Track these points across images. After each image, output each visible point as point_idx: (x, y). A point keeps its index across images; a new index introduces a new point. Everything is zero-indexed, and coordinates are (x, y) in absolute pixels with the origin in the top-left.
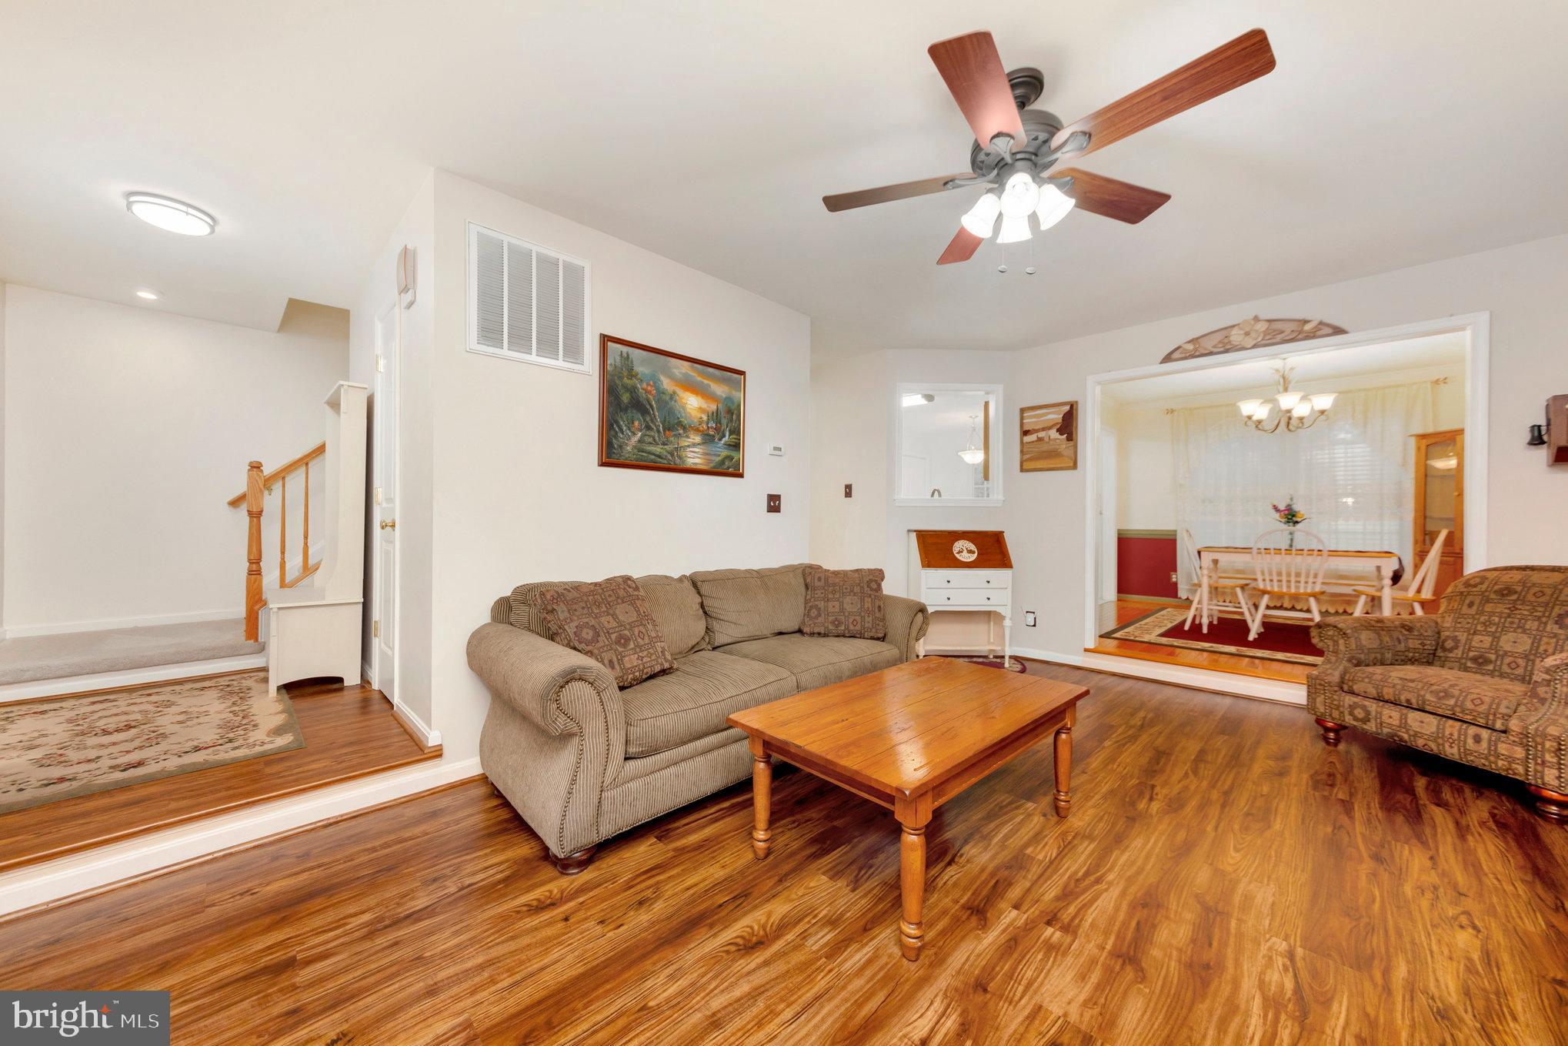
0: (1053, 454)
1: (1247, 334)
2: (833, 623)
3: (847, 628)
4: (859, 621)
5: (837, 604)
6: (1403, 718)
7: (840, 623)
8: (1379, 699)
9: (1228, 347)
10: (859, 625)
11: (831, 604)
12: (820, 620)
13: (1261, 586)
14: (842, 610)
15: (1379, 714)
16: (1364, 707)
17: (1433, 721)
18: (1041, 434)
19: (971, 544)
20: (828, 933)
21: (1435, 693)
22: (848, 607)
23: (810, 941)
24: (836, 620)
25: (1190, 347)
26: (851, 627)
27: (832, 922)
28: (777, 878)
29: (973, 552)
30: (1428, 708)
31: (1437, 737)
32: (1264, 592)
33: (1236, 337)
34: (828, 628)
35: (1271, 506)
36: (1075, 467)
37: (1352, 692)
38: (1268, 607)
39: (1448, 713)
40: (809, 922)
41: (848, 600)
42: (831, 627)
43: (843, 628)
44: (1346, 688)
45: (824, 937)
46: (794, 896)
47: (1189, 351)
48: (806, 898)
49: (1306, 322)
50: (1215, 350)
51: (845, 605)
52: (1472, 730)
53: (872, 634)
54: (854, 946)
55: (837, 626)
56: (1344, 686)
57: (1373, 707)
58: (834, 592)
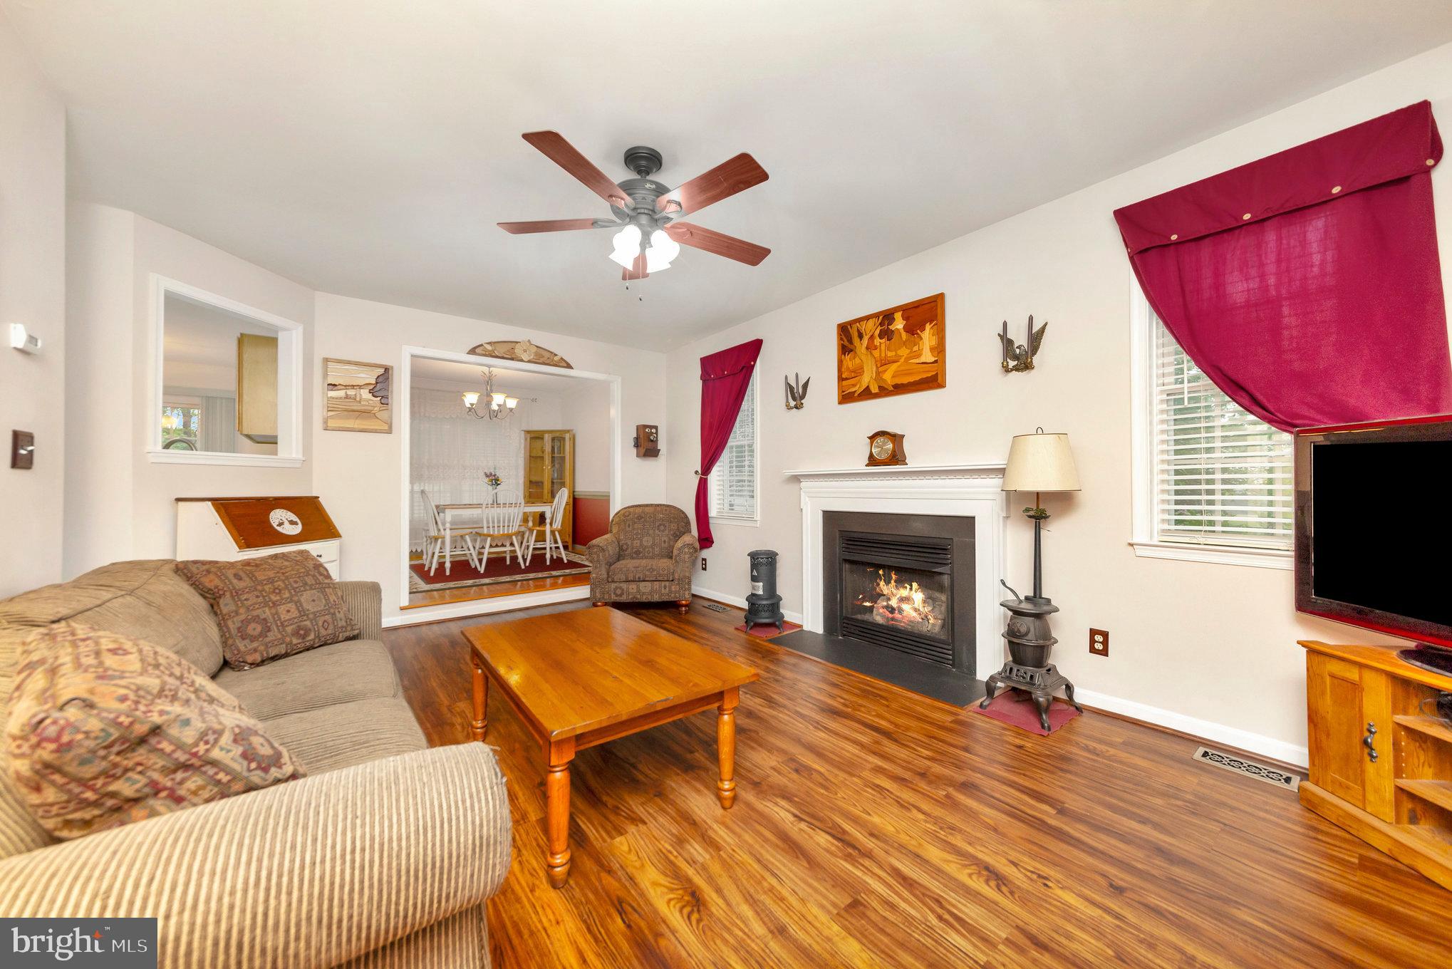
0: (365, 413)
1: (525, 351)
2: (296, 633)
3: (318, 637)
4: (330, 621)
5: (292, 606)
6: (638, 587)
7: (307, 632)
8: (627, 581)
9: (513, 356)
10: (331, 627)
11: (282, 609)
12: (271, 636)
13: (485, 531)
14: (303, 613)
15: (628, 588)
16: (620, 588)
17: (649, 584)
18: (351, 392)
19: (289, 513)
20: (693, 848)
21: (648, 570)
22: (310, 607)
23: (700, 859)
24: (299, 628)
25: (489, 347)
26: (323, 632)
27: (680, 842)
28: (603, 875)
29: (296, 523)
30: (647, 579)
31: (651, 593)
32: (489, 535)
33: (518, 351)
34: (291, 643)
35: (483, 474)
36: (389, 431)
37: (613, 582)
38: (491, 546)
39: (654, 579)
40: (676, 857)
41: (306, 597)
42: (295, 641)
43: (312, 636)
44: (610, 580)
45: (697, 850)
46: (638, 864)
47: (489, 351)
48: (643, 854)
49: (556, 355)
50: (505, 356)
51: (304, 605)
52: (663, 584)
53: (347, 634)
54: (710, 833)
55: (304, 637)
56: (609, 579)
57: (624, 586)
58: (278, 591)
